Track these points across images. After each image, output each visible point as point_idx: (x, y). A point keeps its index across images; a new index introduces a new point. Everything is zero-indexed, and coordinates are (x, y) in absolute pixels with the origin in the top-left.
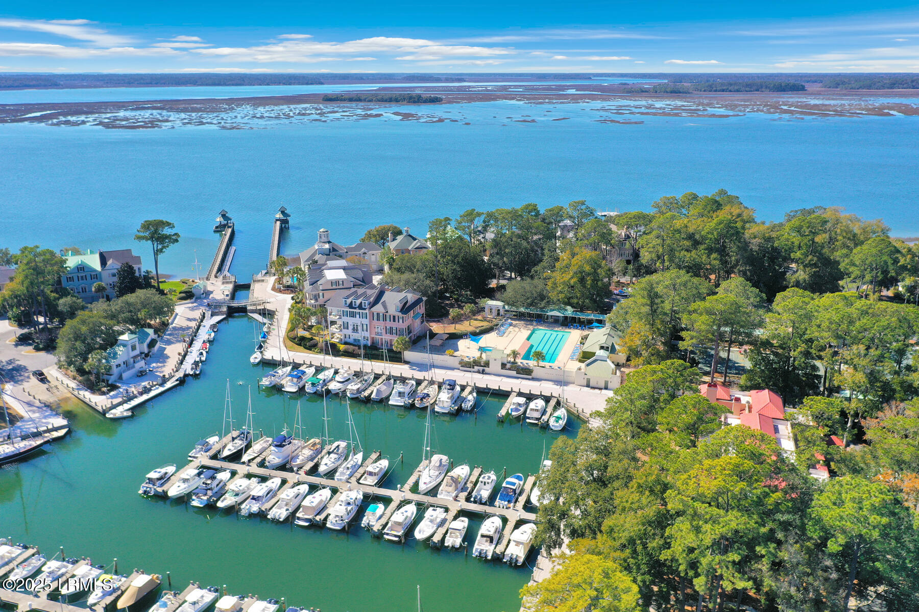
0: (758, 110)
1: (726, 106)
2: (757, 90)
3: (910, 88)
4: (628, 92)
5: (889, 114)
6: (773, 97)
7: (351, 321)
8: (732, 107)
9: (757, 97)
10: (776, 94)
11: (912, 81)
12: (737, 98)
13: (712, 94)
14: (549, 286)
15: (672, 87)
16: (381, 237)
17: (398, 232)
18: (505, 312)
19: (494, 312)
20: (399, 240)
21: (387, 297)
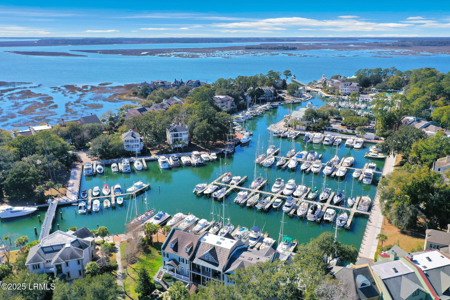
0: (445, 53)
2: (445, 45)
7: (345, 89)
13: (422, 47)
14: (387, 84)
15: (401, 43)
16: (337, 78)
17: (341, 77)
18: (376, 90)
19: (373, 91)
20: (342, 78)
21: (353, 83)
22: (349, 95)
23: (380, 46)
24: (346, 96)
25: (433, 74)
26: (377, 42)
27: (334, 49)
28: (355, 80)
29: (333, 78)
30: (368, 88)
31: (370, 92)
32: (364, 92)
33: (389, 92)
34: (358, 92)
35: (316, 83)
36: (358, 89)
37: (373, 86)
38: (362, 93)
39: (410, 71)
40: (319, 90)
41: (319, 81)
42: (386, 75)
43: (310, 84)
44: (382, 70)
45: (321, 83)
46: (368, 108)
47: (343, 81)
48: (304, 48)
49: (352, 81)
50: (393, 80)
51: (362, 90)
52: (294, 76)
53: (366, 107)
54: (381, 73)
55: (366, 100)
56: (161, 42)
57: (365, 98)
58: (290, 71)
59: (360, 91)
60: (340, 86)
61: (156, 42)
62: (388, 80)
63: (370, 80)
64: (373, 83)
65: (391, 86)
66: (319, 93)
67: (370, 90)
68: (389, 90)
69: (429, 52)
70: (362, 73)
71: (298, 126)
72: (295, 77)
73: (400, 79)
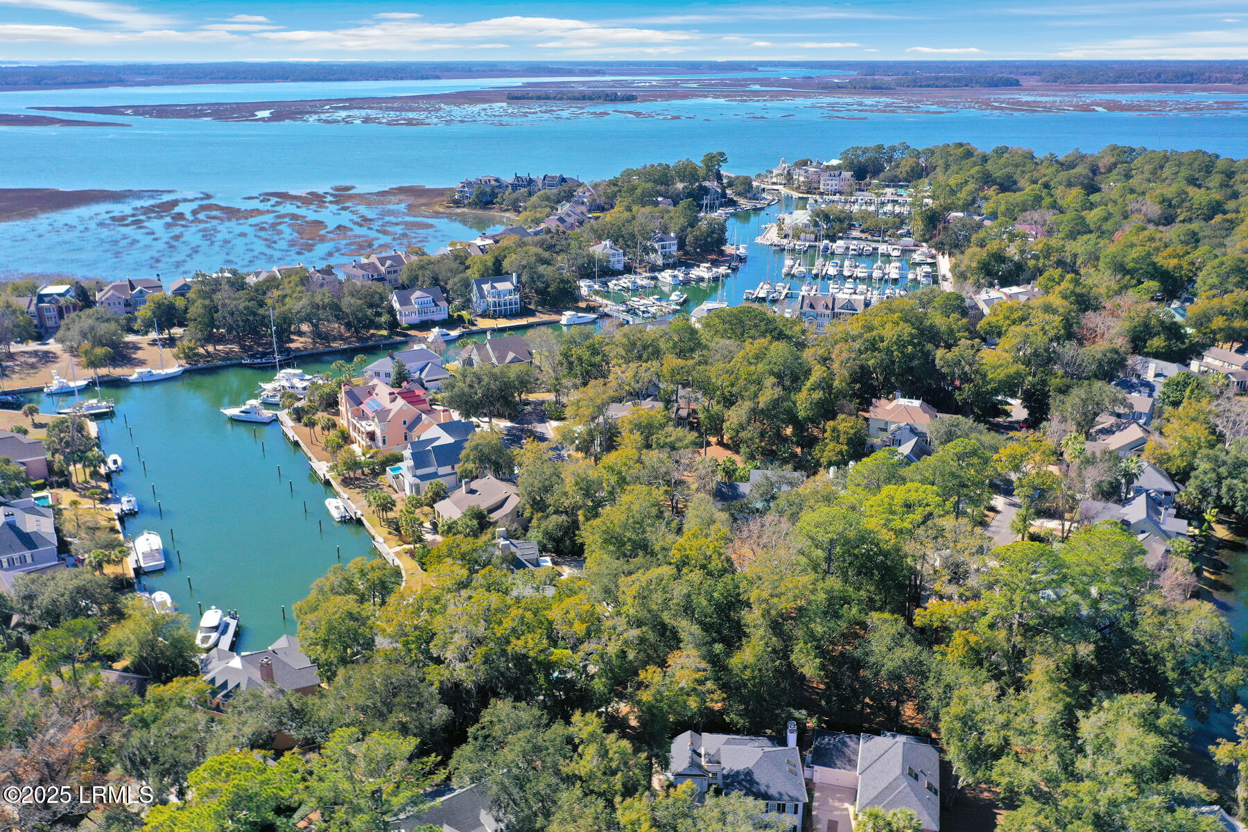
0: (970, 107)
1: (937, 103)
2: (967, 86)
3: (1136, 82)
4: (823, 88)
5: (1094, 110)
6: (984, 94)
8: (945, 104)
9: (967, 94)
10: (986, 90)
11: (1140, 74)
12: (946, 94)
13: (917, 90)
14: (898, 173)
16: (805, 164)
17: (812, 162)
18: (880, 184)
19: (875, 185)
20: (814, 164)
21: (843, 173)
22: (841, 193)
25: (969, 154)
27: (724, 97)
28: (844, 167)
30: (867, 180)
31: (870, 187)
32: (862, 186)
33: (902, 187)
34: (854, 189)
35: (772, 175)
36: (852, 181)
37: (873, 177)
38: (860, 190)
40: (783, 188)
41: (777, 172)
42: (892, 157)
44: (884, 149)
45: (782, 175)
48: (649, 96)
49: (838, 167)
50: (906, 165)
51: (858, 183)
54: (883, 153)
56: (235, 78)
59: (857, 186)
60: (821, 179)
61: (222, 78)
62: (897, 166)
63: (867, 166)
64: (872, 172)
65: (905, 175)
67: (870, 184)
68: (902, 183)
70: (850, 154)
71: (802, 235)
73: (918, 164)
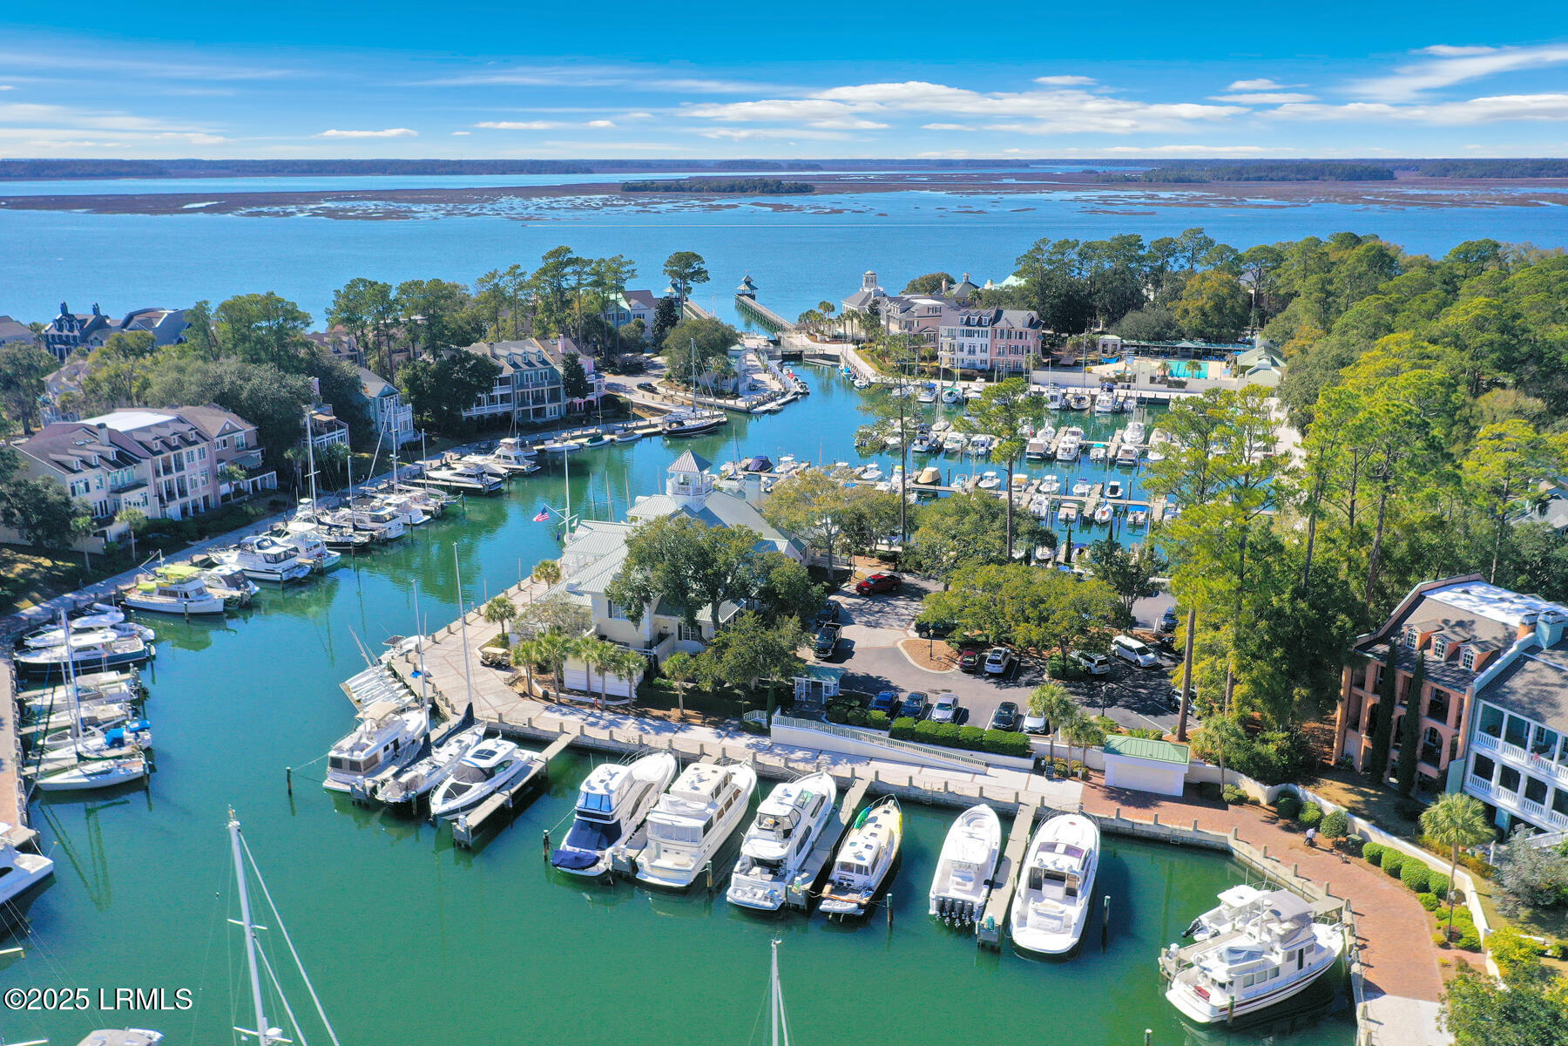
0: (1328, 201)
2: (1316, 178)
6: (1345, 188)
7: (967, 341)
8: (1284, 197)
12: (1286, 187)
13: (1244, 184)
14: (1177, 315)
15: (1172, 175)
16: (932, 286)
17: (951, 282)
18: (1123, 347)
19: (1110, 349)
20: (956, 289)
21: (1008, 314)
22: (989, 373)
23: (1104, 181)
24: (971, 378)
26: (1092, 172)
28: (1017, 296)
29: (914, 288)
30: (1084, 337)
31: (1092, 357)
32: (1064, 354)
33: (1186, 354)
34: (1037, 360)
35: (833, 316)
36: (1032, 340)
37: (1107, 325)
38: (1056, 364)
39: (1271, 251)
40: (848, 351)
41: (848, 306)
42: (1162, 269)
43: (808, 323)
44: (1142, 247)
45: (855, 314)
46: (1093, 454)
47: (962, 304)
48: (840, 189)
49: (1001, 300)
50: (1200, 293)
51: (1052, 345)
52: (748, 283)
53: (1085, 450)
54: (1141, 259)
55: (1079, 400)
57: (1071, 390)
58: (698, 258)
59: (1046, 353)
60: (943, 330)
62: (1176, 295)
63: (1090, 294)
64: (1105, 310)
65: (1196, 321)
66: (842, 365)
67: (1093, 346)
68: (1185, 344)
69: (1275, 198)
70: (1050, 262)
72: (753, 288)
73: (1235, 290)
